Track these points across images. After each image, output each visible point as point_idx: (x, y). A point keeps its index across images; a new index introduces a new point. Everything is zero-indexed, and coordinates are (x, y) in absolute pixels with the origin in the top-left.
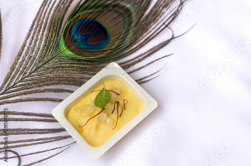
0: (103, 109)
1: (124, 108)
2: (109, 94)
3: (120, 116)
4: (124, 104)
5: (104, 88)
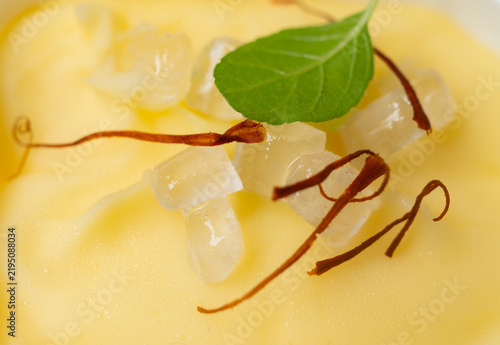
0: (245, 133)
1: (392, 238)
2: (365, 74)
3: (323, 267)
4: (410, 217)
5: (358, 16)
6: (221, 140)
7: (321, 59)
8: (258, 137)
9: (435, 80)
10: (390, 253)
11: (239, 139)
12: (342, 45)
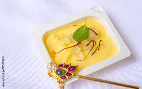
0: (79, 43)
1: (98, 48)
2: (88, 32)
3: (93, 54)
4: (99, 45)
5: (85, 25)
6: (77, 45)
7: (83, 32)
8: (81, 43)
9: (95, 29)
10: (98, 50)
11: (79, 44)
12: (84, 29)
